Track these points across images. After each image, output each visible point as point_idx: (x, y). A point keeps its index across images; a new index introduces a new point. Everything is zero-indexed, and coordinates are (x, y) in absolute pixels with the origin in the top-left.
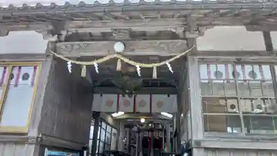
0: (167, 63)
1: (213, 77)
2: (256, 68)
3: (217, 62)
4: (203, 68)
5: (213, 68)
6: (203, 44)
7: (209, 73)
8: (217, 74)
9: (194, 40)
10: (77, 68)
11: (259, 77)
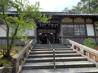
0: (57, 24)
1: (64, 27)
2: (71, 25)
3: (65, 24)
4: (63, 25)
5: (64, 25)
6: (63, 21)
7: (64, 26)
8: (65, 26)
9: (61, 20)
10: (42, 25)
11: (72, 27)
